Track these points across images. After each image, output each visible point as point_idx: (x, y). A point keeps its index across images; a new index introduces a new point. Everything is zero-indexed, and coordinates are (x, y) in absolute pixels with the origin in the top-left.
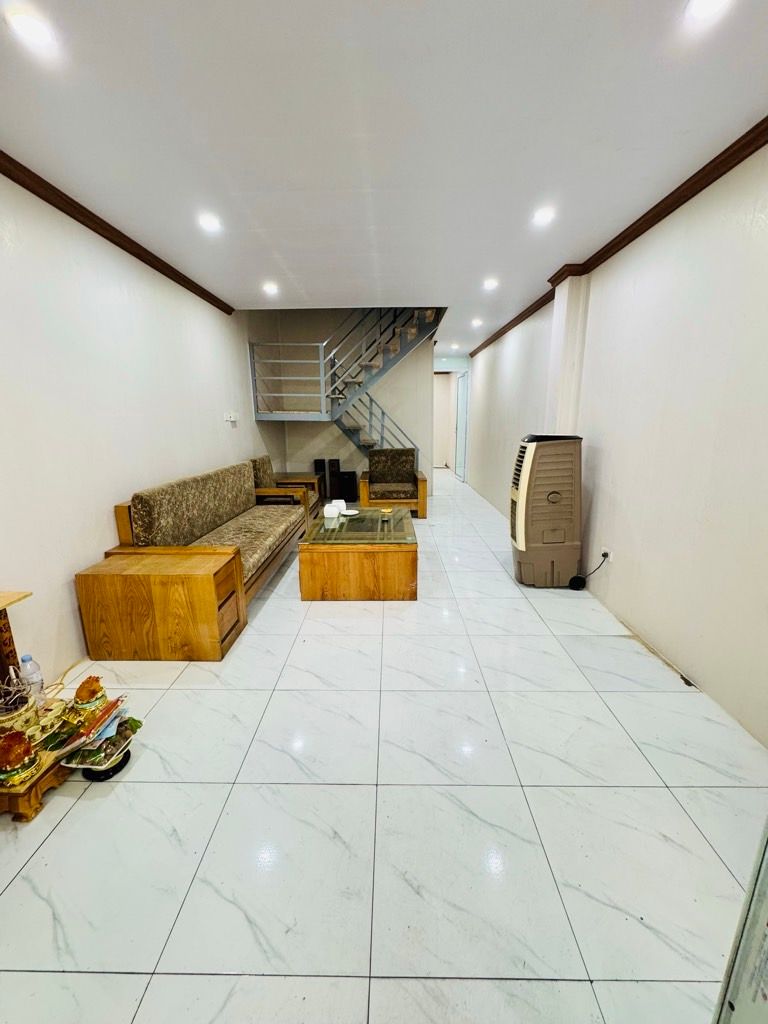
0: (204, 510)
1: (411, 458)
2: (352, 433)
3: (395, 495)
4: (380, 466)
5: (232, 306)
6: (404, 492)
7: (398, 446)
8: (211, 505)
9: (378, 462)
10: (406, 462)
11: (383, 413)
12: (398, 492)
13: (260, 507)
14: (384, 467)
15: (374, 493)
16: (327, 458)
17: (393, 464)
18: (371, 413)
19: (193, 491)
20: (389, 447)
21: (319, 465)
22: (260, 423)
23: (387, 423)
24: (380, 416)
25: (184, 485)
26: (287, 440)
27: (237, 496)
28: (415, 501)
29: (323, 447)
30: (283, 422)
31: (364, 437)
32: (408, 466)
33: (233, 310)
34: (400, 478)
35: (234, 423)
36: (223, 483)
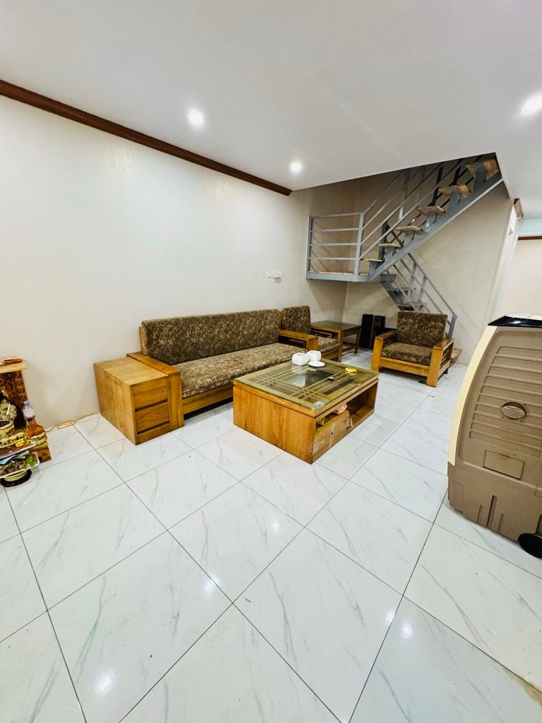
0: (213, 339)
1: (440, 324)
2: (395, 294)
3: (406, 358)
4: (407, 328)
5: (288, 187)
6: (416, 356)
7: (434, 311)
8: (222, 337)
9: (406, 323)
10: (434, 327)
11: (425, 278)
12: (409, 355)
13: (278, 344)
14: (411, 329)
15: (386, 351)
16: (375, 314)
17: (419, 328)
18: (413, 278)
19: (201, 325)
20: (426, 312)
21: (367, 318)
22: (311, 280)
23: (427, 287)
24: (420, 280)
25: (193, 320)
26: (347, 297)
27: (254, 333)
28: (427, 367)
29: (375, 304)
30: (346, 282)
31: (407, 300)
32: (436, 332)
33: (291, 191)
34: (424, 342)
35: (278, 279)
36: (238, 323)
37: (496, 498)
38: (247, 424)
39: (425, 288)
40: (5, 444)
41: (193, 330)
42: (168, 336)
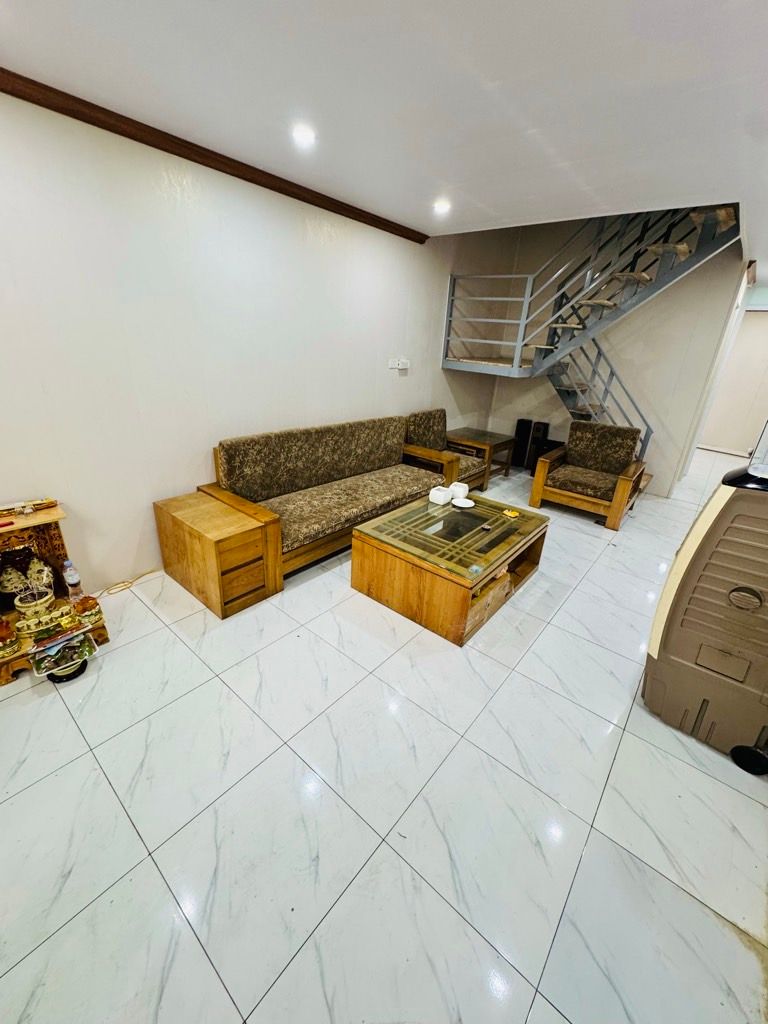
0: (315, 463)
1: (630, 443)
2: (567, 395)
3: (579, 489)
4: (581, 446)
5: (426, 233)
6: (594, 488)
7: (621, 423)
8: (327, 458)
9: (581, 439)
10: (621, 446)
11: (612, 374)
12: (586, 486)
13: (404, 467)
14: (587, 447)
15: (553, 479)
16: (535, 419)
17: (599, 446)
18: (595, 372)
19: (299, 444)
20: (610, 424)
21: (523, 425)
22: (448, 371)
23: (615, 387)
24: (605, 377)
25: (288, 437)
27: (371, 452)
28: (607, 503)
29: (534, 405)
31: (583, 401)
32: (622, 453)
33: (427, 237)
34: (605, 466)
35: (404, 371)
36: (350, 438)
37: (708, 702)
38: (370, 588)
39: (611, 389)
40: (47, 623)
41: (290, 451)
42: (255, 462)
